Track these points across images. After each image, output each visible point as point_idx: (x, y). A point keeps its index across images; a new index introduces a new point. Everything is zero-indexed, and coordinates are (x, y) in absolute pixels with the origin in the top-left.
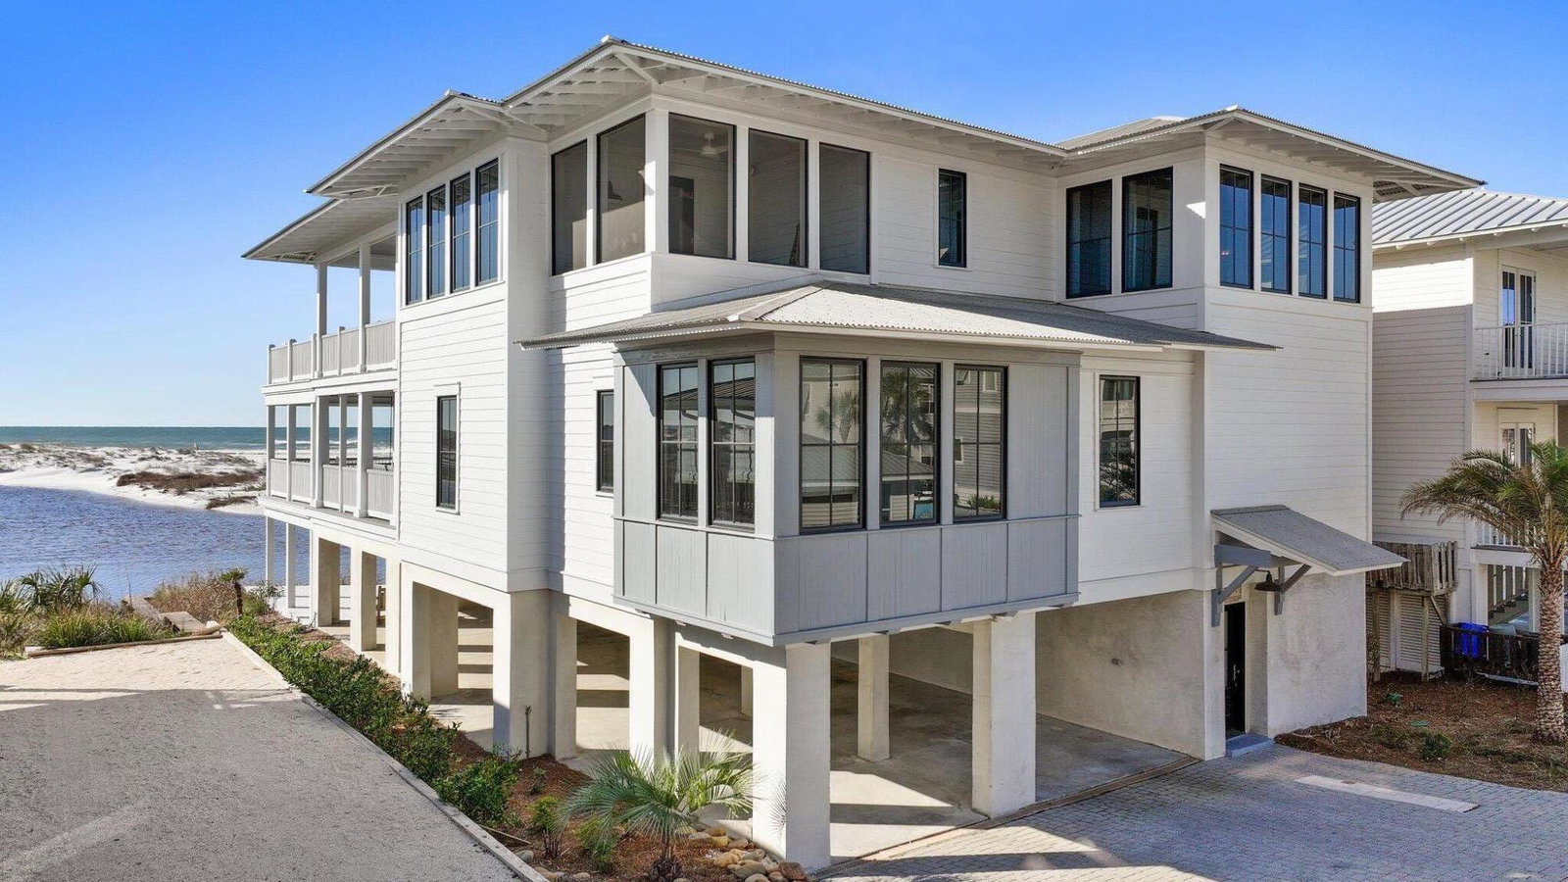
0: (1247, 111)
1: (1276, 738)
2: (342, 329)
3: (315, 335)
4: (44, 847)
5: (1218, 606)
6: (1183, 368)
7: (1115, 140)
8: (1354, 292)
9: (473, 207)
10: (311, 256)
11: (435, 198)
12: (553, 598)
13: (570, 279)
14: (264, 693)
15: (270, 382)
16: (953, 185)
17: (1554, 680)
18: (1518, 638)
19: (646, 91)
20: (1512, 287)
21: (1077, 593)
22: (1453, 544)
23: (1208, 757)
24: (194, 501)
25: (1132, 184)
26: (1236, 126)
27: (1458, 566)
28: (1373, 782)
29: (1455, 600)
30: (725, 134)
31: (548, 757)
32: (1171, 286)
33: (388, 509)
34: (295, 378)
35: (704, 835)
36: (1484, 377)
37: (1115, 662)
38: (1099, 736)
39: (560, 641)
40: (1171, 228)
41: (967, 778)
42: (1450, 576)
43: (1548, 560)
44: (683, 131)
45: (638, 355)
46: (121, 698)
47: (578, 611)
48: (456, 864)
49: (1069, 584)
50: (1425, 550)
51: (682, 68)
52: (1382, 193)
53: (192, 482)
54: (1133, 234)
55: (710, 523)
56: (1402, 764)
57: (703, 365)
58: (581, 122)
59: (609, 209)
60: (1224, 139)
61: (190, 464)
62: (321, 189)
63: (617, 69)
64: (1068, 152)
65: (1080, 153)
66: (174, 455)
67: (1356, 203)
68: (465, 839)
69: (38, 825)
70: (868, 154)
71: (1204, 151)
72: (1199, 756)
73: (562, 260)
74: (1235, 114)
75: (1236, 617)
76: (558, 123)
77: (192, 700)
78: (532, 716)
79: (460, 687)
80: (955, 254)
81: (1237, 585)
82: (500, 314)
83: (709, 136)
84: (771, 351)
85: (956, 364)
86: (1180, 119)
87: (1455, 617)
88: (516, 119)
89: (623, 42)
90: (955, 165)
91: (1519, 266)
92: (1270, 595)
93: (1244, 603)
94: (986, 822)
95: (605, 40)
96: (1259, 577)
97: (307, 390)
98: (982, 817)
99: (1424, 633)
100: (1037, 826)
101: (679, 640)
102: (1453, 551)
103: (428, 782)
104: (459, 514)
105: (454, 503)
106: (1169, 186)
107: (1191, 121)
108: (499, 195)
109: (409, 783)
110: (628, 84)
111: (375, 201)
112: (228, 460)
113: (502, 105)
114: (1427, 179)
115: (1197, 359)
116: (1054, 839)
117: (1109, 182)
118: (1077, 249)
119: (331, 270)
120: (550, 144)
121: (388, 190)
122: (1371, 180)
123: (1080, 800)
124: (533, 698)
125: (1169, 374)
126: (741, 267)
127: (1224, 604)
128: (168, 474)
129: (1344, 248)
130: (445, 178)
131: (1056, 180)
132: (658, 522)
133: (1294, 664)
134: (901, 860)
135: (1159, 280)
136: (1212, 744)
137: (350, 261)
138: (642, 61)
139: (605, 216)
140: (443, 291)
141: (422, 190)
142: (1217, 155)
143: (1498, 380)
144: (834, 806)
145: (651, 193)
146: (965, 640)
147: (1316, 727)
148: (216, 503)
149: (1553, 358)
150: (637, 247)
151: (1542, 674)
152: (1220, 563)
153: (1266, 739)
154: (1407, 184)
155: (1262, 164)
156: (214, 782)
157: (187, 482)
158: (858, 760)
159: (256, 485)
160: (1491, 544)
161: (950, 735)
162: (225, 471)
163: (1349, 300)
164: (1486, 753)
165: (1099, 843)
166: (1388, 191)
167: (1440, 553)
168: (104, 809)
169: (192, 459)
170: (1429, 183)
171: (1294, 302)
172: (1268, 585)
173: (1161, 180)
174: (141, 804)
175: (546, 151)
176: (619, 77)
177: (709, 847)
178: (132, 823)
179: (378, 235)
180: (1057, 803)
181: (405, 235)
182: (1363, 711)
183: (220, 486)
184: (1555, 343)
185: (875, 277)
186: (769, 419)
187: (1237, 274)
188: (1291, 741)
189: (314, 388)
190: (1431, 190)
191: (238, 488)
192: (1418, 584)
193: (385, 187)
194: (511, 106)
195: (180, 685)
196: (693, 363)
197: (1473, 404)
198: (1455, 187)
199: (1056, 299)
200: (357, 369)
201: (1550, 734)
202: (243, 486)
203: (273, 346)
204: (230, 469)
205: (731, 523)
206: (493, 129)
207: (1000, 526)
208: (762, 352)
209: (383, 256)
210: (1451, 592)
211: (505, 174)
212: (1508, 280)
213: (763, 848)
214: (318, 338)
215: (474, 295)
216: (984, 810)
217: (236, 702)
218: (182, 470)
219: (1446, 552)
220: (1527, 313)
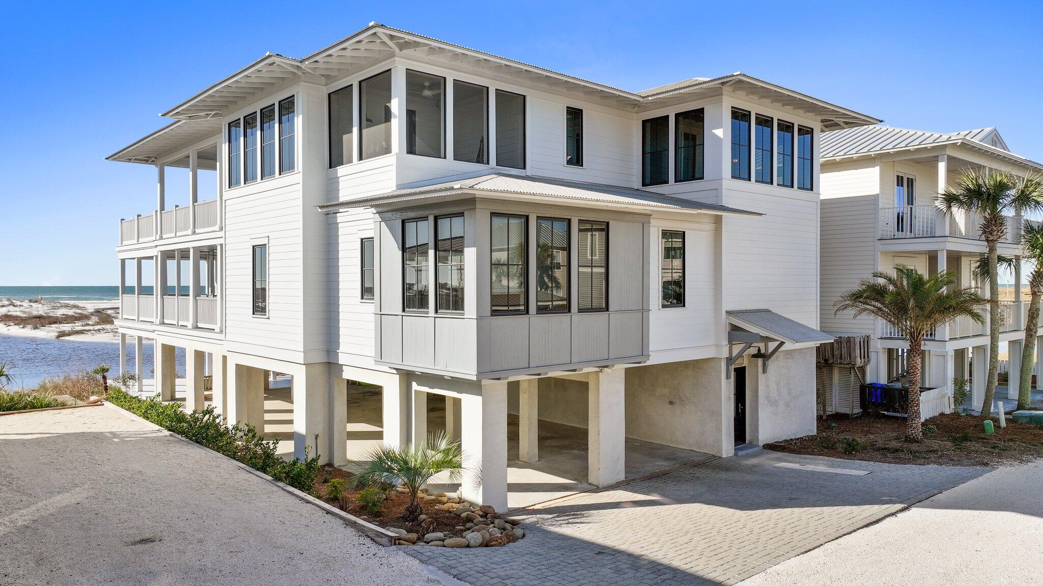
0: (746, 75)
1: (764, 446)
2: (177, 206)
3: (157, 211)
4: (33, 508)
5: (730, 367)
6: (709, 227)
7: (671, 91)
8: (809, 185)
9: (277, 126)
10: (153, 159)
11: (249, 121)
12: (332, 367)
13: (341, 170)
14: (144, 432)
15: (122, 244)
16: (575, 116)
17: (916, 406)
18: (903, 390)
19: (392, 55)
20: (902, 186)
21: (648, 356)
22: (868, 337)
23: (724, 455)
24: (47, 333)
25: (681, 119)
26: (740, 84)
27: (871, 350)
28: (816, 464)
29: (868, 369)
30: (438, 83)
31: (330, 465)
32: (702, 178)
33: (213, 320)
34: (141, 240)
35: (433, 497)
36: (885, 237)
37: (671, 403)
38: (662, 447)
39: (336, 393)
40: (703, 144)
41: (586, 469)
42: (866, 356)
43: (914, 338)
44: (415, 81)
45: (390, 214)
46: (48, 438)
47: (349, 374)
48: (291, 509)
49: (644, 352)
50: (852, 340)
51: (415, 42)
52: (826, 126)
53: (43, 321)
54: (681, 148)
55: (436, 312)
56: (833, 456)
57: (431, 219)
58: (349, 73)
59: (368, 127)
60: (734, 91)
61: (39, 309)
62: (171, 114)
63: (375, 42)
64: (643, 97)
65: (650, 98)
66: (26, 304)
67: (811, 132)
68: (293, 498)
69: (24, 498)
70: (524, 96)
71: (722, 99)
72: (719, 455)
73: (335, 158)
74: (739, 77)
75: (740, 374)
76: (333, 74)
77: (98, 438)
78: (319, 439)
79: (265, 432)
80: (576, 157)
81: (740, 355)
82: (297, 192)
83: (427, 84)
84: (474, 209)
85: (579, 220)
86: (707, 79)
87: (869, 379)
88: (308, 70)
89: (382, 25)
90: (576, 105)
91: (907, 173)
92: (760, 361)
93: (745, 367)
94: (597, 489)
95: (371, 24)
96: (753, 351)
97: (151, 247)
98: (594, 487)
99: (851, 389)
100: (626, 490)
101: (415, 386)
102: (868, 341)
103: (265, 472)
104: (269, 318)
105: (266, 312)
106: (702, 120)
107: (714, 80)
108: (296, 118)
109: (251, 473)
110: (380, 51)
111: (206, 122)
112: (67, 306)
113: (301, 62)
114: (850, 118)
115: (718, 220)
116: (636, 495)
117: (668, 116)
118: (648, 156)
119: (168, 169)
120: (327, 87)
121: (215, 115)
122: (819, 118)
123: (651, 477)
124: (320, 429)
125: (702, 230)
126: (449, 164)
127: (733, 367)
128: (24, 316)
129: (804, 159)
130: (257, 107)
131: (636, 115)
132: (403, 314)
133: (773, 403)
134: (548, 508)
135: (697, 176)
136: (727, 448)
137: (183, 162)
138: (392, 37)
139: (364, 131)
140: (274, 174)
141: (240, 115)
142: (728, 102)
143: (894, 239)
144: (509, 485)
145: (396, 117)
146: (583, 387)
147: (787, 440)
148: (62, 334)
149: (923, 227)
150: (387, 150)
151: (910, 403)
152: (731, 342)
153: (758, 446)
154: (840, 121)
155: (756, 107)
156: (129, 475)
157: (40, 321)
158: (520, 462)
159: (90, 323)
160: (889, 336)
161: (574, 449)
162: (67, 313)
163: (807, 189)
164: (879, 449)
165: (662, 495)
166: (830, 125)
167: (860, 342)
168: (62, 490)
169: (40, 306)
170: (852, 121)
171: (774, 190)
172: (759, 355)
173: (697, 116)
174: (86, 486)
175: (325, 91)
176: (376, 47)
177: (437, 503)
178: (84, 495)
179: (204, 145)
180: (636, 480)
181: (227, 143)
182: (814, 432)
183: (64, 323)
184: (924, 218)
185: (529, 171)
186: (473, 248)
187: (741, 172)
188: (772, 447)
189: (156, 246)
190: (855, 125)
191: (77, 324)
192: (848, 360)
193: (213, 113)
194: (307, 63)
195: (85, 430)
196: (426, 218)
197: (879, 253)
198: (865, 123)
199: (636, 187)
200: (190, 232)
201: (914, 437)
202: (80, 323)
203: (124, 219)
204: (70, 312)
205: (450, 311)
206: (293, 76)
207: (603, 316)
208: (466, 210)
209: (208, 159)
210: (867, 365)
211: (300, 104)
212: (900, 181)
213: (469, 502)
214: (159, 213)
215: (278, 181)
216: (595, 483)
217: (126, 437)
218: (35, 313)
219: (864, 341)
220: (911, 201)
